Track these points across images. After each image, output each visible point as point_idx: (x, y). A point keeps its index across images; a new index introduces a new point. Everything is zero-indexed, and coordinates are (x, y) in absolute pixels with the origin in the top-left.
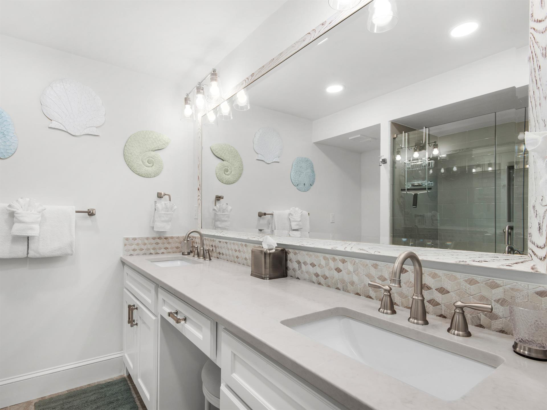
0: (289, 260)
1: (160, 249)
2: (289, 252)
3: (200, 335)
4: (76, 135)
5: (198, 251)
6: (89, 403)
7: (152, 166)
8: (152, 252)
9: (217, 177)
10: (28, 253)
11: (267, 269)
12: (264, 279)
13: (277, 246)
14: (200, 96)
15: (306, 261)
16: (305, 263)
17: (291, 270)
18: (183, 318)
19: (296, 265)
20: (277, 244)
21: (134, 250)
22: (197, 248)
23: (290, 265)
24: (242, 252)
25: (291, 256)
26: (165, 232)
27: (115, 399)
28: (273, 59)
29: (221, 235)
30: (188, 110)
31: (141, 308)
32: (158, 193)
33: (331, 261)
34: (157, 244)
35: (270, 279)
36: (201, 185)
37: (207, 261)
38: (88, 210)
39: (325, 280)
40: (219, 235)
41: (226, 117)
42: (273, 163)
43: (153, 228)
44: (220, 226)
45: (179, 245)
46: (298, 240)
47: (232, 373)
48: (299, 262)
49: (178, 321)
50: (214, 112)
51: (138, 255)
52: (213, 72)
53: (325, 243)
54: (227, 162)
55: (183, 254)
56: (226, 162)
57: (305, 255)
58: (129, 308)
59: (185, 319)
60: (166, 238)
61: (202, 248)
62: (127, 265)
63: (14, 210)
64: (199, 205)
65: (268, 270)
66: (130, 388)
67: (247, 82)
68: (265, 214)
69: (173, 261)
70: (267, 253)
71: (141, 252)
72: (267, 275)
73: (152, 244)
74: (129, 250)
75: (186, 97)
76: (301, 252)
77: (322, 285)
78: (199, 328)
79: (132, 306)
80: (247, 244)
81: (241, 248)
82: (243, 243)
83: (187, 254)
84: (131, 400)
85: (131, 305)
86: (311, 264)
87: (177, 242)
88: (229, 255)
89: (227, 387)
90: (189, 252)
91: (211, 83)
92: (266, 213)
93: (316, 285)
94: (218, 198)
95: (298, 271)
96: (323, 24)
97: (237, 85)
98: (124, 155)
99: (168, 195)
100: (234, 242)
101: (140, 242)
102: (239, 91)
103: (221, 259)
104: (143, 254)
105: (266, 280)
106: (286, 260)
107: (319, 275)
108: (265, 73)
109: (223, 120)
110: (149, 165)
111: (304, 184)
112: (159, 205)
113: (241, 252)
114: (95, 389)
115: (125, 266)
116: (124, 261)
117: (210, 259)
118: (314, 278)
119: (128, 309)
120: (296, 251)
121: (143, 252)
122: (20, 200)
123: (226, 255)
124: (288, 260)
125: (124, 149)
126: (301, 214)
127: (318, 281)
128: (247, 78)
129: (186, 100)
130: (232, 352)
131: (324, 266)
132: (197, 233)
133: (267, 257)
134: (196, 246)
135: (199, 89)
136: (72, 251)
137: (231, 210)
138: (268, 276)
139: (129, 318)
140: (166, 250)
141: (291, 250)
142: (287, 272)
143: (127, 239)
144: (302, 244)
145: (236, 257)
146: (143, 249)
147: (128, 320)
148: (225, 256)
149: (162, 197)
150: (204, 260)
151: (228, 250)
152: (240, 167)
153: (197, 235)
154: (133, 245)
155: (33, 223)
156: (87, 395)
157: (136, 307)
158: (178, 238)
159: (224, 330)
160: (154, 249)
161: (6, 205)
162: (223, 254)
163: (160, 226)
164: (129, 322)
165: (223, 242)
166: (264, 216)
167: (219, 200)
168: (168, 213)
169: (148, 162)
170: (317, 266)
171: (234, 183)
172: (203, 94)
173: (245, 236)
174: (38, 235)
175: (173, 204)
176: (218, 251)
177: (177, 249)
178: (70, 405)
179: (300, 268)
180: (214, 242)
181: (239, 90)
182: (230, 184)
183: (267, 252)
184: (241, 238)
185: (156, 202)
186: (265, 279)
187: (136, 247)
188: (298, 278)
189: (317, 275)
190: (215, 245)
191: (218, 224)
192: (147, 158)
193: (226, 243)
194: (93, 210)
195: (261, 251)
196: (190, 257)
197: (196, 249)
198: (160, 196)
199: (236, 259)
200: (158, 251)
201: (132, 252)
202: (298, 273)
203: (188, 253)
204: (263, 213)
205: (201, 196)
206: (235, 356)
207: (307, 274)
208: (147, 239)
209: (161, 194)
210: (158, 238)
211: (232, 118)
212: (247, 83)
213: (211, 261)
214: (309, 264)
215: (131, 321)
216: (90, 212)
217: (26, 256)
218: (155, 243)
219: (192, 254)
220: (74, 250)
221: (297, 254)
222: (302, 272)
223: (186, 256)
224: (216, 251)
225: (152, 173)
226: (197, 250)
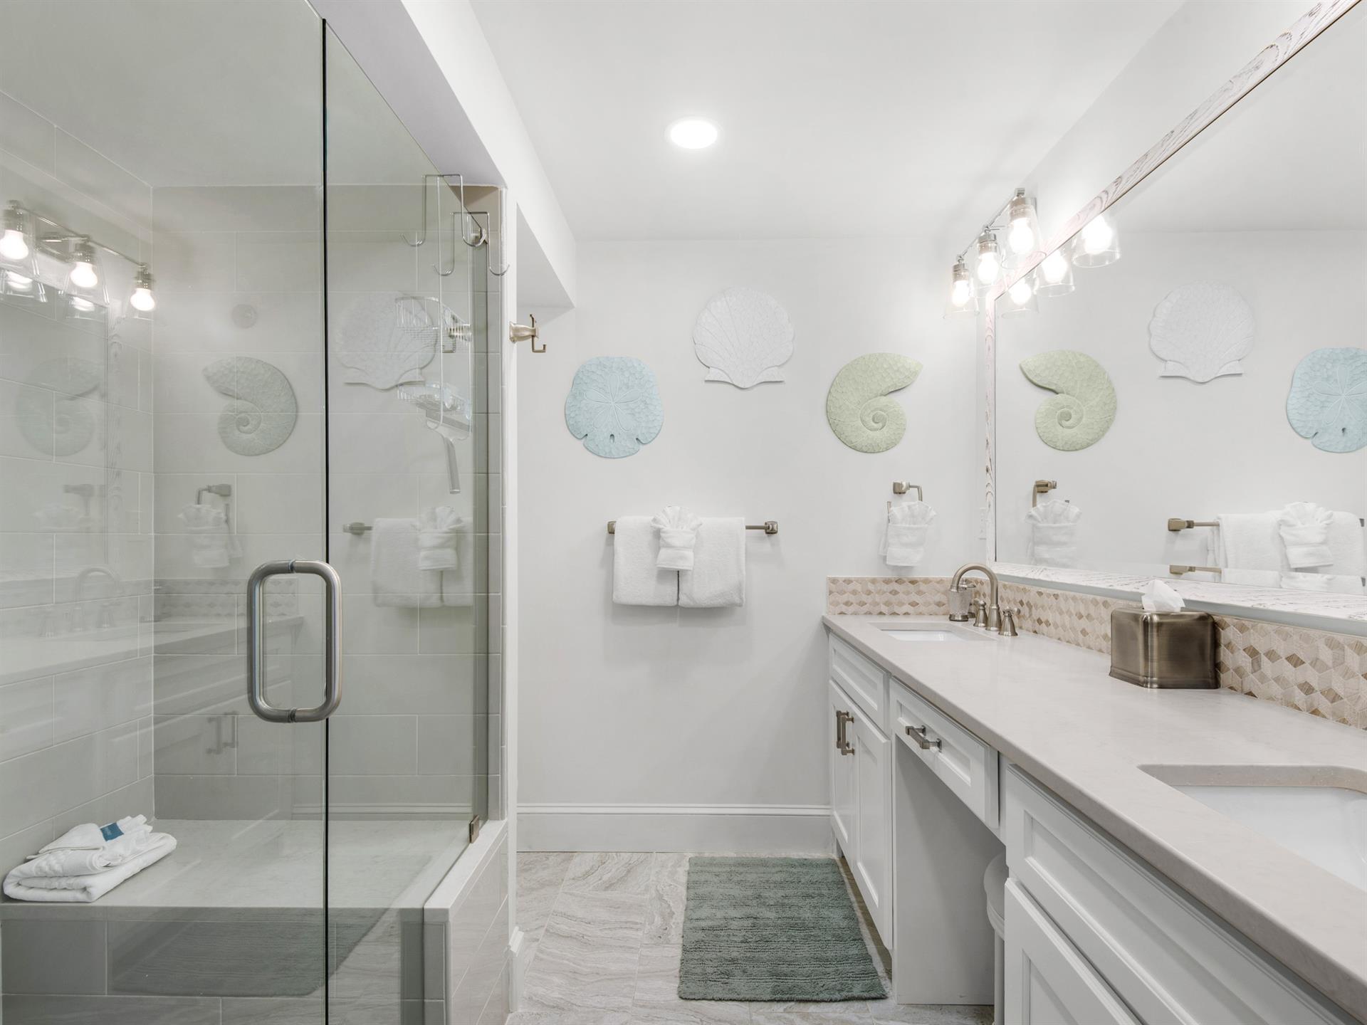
0: (1225, 646)
1: (901, 604)
2: (1223, 624)
3: (967, 778)
4: (746, 387)
5: (985, 613)
6: (772, 885)
7: (883, 427)
8: (883, 611)
9: (1040, 436)
10: (678, 599)
11: (1152, 661)
12: (1142, 686)
13: (1184, 606)
14: (988, 257)
15: (1275, 648)
16: (1271, 655)
17: (1232, 671)
18: (934, 740)
19: (1243, 659)
20: (1185, 601)
21: (847, 604)
22: (983, 606)
23: (1225, 656)
24: (1097, 619)
25: (1227, 635)
26: (912, 567)
27: (817, 892)
28: (1172, 132)
29: (1042, 577)
30: (961, 292)
31: (860, 720)
32: (895, 484)
33: (1349, 651)
34: (895, 593)
35: (1161, 687)
36: (993, 461)
37: (1007, 636)
38: (766, 524)
39: (1332, 702)
40: (1036, 577)
41: (1060, 289)
42: (1216, 380)
43: (885, 558)
44: (1047, 556)
45: (943, 599)
46: (1249, 593)
47: (1026, 856)
48: (1253, 653)
49: (924, 745)
50: (1027, 281)
51: (855, 614)
52: (1016, 198)
53: (1329, 602)
54: (1068, 394)
55: (952, 618)
56: (1065, 395)
57: (1272, 633)
58: (837, 716)
59: (939, 744)
60: (913, 582)
61: (995, 607)
62: (835, 633)
63: (661, 526)
64: (989, 506)
65: (1155, 664)
66: (843, 881)
67: (1104, 200)
68: (1190, 525)
69: (928, 632)
70: (1152, 624)
71: (862, 608)
72: (1152, 677)
73: (885, 592)
74: (838, 604)
75: (958, 263)
76: (1260, 625)
77: (1324, 717)
78: (965, 762)
79: (844, 714)
80: (1109, 600)
81: (1092, 610)
82: (1098, 598)
83: (960, 619)
84: (845, 902)
85: (842, 712)
86: (1288, 659)
87: (939, 592)
88: (1064, 626)
89: (1021, 887)
90: (966, 616)
91: (1012, 223)
92: (1195, 522)
93: (1306, 715)
94: (1042, 488)
95: (1251, 676)
96: (1311, 14)
97: (1080, 212)
98: (827, 412)
99: (918, 487)
100: (1074, 596)
101: (859, 587)
102: (1087, 224)
103: (1043, 634)
104: (866, 614)
105: (1149, 689)
106: (1216, 644)
107: (1313, 689)
108: (1153, 169)
109: (1050, 296)
110: (875, 425)
111: (1343, 430)
112: (894, 510)
113: (1094, 619)
114: (782, 865)
115: (830, 635)
116: (829, 625)
117: (1015, 634)
118: (1299, 697)
119: (836, 718)
120: (1244, 622)
121: (865, 608)
122: (668, 510)
123: (1056, 626)
124: (1222, 645)
125: (827, 400)
126: (1328, 522)
127: (1312, 705)
128: (1104, 191)
129: (958, 270)
130: (1025, 811)
131: (1330, 664)
132: (983, 573)
133: (1152, 631)
134: (982, 602)
135: (987, 240)
136: (741, 599)
137: (1078, 516)
138: (1155, 679)
139: (839, 739)
140: (912, 608)
141: (1229, 619)
142: (1219, 676)
143: (834, 581)
144: (1261, 604)
145: (1081, 632)
146: (866, 604)
147: (836, 740)
148: (1053, 628)
149: (904, 493)
150: (999, 634)
151: (1061, 613)
152: (1105, 404)
153: (983, 577)
154: (845, 592)
155: (685, 548)
156: (769, 869)
157: (850, 717)
158: (941, 581)
159: (1012, 768)
160: (888, 604)
161: (648, 519)
162: (1048, 623)
163: (901, 555)
164: (838, 746)
165: (1049, 595)
166: (1188, 529)
167: (1046, 492)
168: (916, 526)
169: (873, 421)
170: (1307, 664)
171: (1088, 445)
172: (996, 251)
173: (1104, 579)
174: (692, 569)
175: (928, 507)
176: (1035, 616)
177: (937, 607)
178: (741, 879)
179: (1256, 668)
180: (1027, 594)
181: (1084, 223)
182: (1076, 450)
183: (1151, 619)
184: (1093, 584)
185: (889, 503)
186: (1147, 687)
187: (852, 598)
188: (1250, 694)
189: (1307, 689)
190: (1028, 602)
191: (1043, 551)
192: (872, 411)
193: (1056, 596)
194: (773, 523)
195: (1135, 617)
196: (968, 626)
197: (981, 608)
198: (898, 490)
199: (1081, 636)
200: (897, 609)
201: (844, 608)
202: (1251, 681)
203: (962, 616)
204: (1184, 522)
205: (993, 486)
206: (1032, 822)
207: (1278, 684)
208: (874, 581)
209: (900, 485)
210: (896, 582)
211: (1073, 288)
212: (1104, 202)
213: (1018, 637)
214: (1284, 658)
215: (842, 744)
216: (769, 528)
217: (676, 603)
218: (891, 590)
219: (972, 621)
220: (744, 596)
221: (1248, 629)
222: (1263, 679)
223: (960, 624)
224: (1030, 615)
225: (882, 442)
226: (984, 610)
